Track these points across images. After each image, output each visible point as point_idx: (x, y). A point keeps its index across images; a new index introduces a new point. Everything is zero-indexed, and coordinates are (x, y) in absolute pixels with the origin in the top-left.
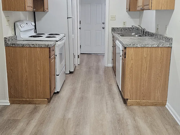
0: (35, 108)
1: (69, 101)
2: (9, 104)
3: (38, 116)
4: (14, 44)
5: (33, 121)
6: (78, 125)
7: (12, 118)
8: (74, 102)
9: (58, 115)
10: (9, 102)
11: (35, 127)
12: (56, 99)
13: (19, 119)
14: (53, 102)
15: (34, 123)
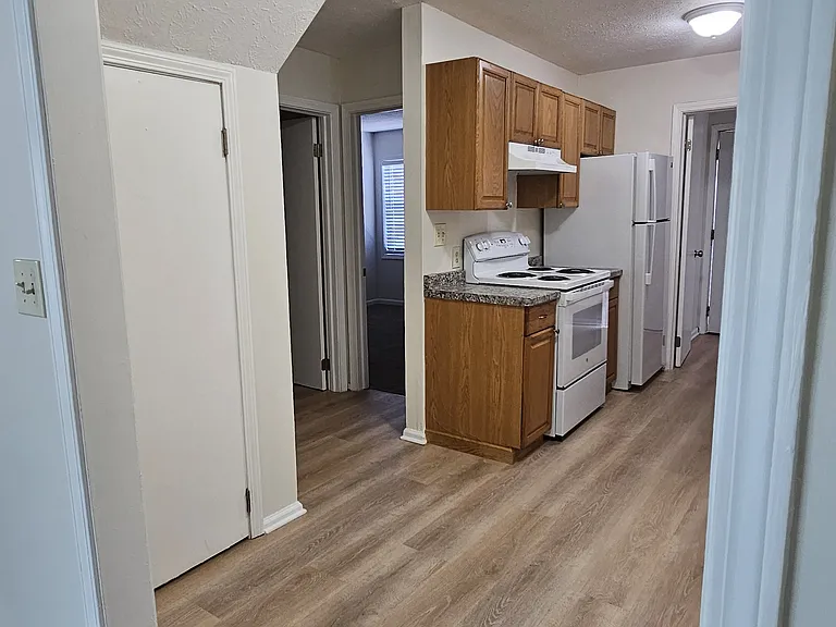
0: (477, 467)
1: (578, 470)
2: (425, 442)
3: (471, 489)
4: (445, 293)
5: (451, 498)
6: (559, 543)
7: (412, 478)
8: (591, 476)
9: (524, 499)
10: (424, 436)
11: (449, 513)
12: (542, 454)
13: (424, 482)
14: (531, 462)
15: (451, 503)
